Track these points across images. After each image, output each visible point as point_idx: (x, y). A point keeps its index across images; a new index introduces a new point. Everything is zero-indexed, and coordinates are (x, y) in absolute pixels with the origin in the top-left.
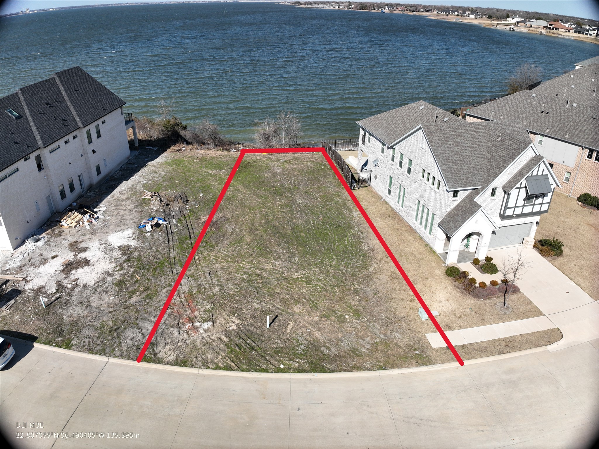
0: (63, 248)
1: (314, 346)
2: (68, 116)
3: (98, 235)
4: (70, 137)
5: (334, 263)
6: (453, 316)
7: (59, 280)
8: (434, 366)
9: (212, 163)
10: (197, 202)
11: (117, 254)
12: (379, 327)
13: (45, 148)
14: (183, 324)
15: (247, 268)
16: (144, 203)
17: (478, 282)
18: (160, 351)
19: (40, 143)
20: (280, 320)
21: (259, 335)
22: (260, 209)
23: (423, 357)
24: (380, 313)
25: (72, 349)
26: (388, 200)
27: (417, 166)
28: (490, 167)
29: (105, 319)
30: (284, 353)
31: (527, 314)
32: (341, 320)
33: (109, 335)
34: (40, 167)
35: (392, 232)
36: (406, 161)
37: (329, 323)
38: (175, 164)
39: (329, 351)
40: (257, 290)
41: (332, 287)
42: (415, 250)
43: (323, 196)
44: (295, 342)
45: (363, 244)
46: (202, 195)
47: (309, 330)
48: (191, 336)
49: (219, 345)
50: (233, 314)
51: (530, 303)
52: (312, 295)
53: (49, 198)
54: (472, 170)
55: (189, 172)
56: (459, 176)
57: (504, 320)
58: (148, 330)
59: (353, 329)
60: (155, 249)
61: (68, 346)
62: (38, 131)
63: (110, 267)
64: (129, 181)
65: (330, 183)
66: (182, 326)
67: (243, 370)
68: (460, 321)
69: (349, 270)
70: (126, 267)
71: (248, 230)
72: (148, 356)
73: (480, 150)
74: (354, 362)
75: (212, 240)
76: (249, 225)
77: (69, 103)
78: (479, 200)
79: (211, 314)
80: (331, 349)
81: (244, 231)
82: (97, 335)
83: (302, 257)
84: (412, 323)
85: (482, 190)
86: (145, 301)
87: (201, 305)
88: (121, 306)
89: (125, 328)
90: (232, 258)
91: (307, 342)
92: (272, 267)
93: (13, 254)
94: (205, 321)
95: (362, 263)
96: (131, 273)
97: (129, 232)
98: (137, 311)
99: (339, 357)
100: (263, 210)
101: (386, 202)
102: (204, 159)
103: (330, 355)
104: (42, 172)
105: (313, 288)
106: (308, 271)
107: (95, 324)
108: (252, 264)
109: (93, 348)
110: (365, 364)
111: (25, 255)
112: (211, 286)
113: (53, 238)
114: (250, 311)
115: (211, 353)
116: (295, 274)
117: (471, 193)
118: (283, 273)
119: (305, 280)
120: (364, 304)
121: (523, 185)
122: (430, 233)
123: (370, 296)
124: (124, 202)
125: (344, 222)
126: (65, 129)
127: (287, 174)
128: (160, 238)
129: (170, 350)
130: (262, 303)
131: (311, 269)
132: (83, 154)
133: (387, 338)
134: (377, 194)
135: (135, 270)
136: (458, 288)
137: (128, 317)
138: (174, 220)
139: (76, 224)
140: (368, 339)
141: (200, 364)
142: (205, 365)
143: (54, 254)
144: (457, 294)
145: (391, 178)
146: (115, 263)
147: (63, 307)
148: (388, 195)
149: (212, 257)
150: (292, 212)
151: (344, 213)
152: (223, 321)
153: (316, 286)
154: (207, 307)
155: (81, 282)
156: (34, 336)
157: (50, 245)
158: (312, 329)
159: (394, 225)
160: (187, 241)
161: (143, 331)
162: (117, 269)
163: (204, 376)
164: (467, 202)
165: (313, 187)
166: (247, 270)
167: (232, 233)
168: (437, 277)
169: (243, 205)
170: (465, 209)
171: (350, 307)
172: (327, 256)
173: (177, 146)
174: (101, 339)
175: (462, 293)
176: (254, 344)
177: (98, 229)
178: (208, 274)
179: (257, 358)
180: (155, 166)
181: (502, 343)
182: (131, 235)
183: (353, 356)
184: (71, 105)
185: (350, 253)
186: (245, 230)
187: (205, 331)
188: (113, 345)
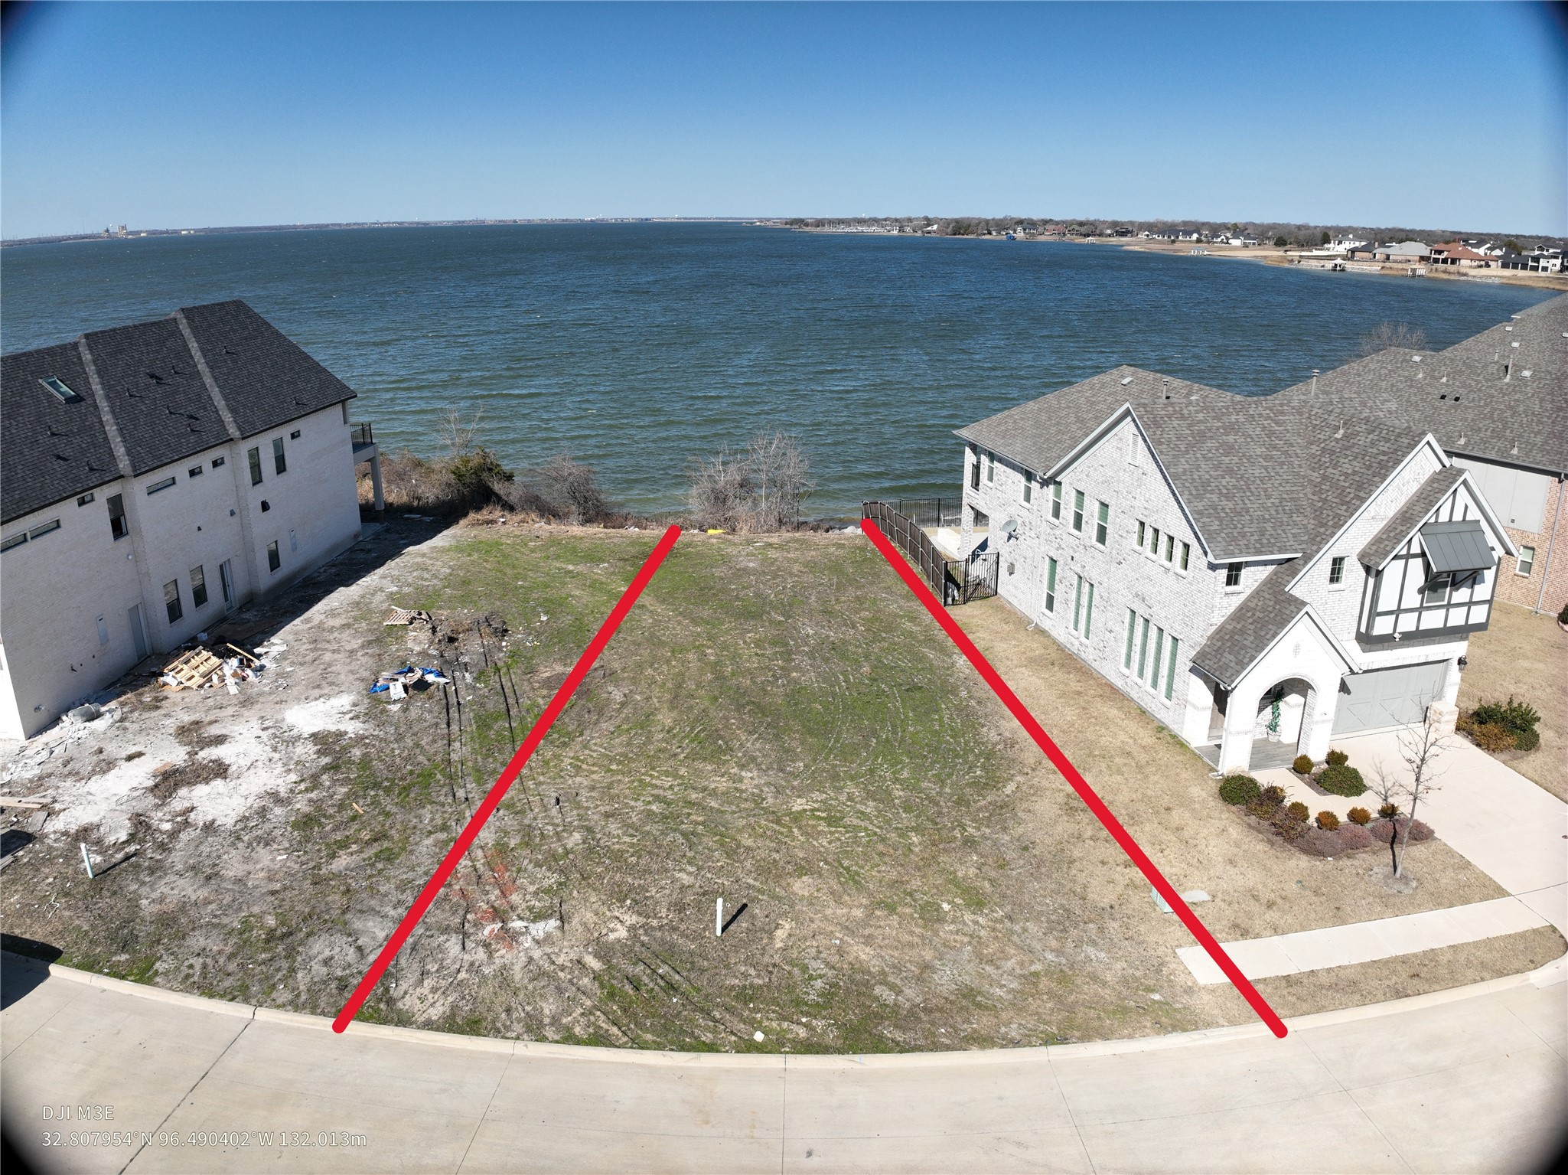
0: (160, 736)
1: (852, 982)
2: (205, 409)
3: (257, 707)
4: (205, 460)
5: (905, 774)
6: (1252, 902)
7: (140, 811)
8: (1208, 1032)
9: (575, 548)
10: (530, 634)
11: (306, 751)
12: (1040, 934)
13: (135, 476)
14: (477, 925)
15: (661, 788)
16: (389, 635)
17: (1313, 815)
18: (406, 993)
19: (124, 464)
20: (753, 917)
21: (691, 953)
22: (700, 650)
23: (1175, 1010)
24: (1041, 896)
25: (156, 985)
26: (1046, 625)
27: (1122, 516)
28: (1320, 504)
29: (256, 910)
30: (764, 1001)
31: (1461, 892)
32: (931, 915)
33: (264, 950)
34: (118, 529)
35: (1063, 700)
36: (1091, 511)
37: (895, 923)
38: (478, 550)
39: (897, 995)
40: (687, 840)
41: (902, 833)
42: (1131, 741)
43: (872, 620)
44: (796, 971)
45: (985, 730)
46: (544, 618)
47: (838, 942)
48: (497, 954)
49: (575, 980)
50: (619, 901)
51: (1466, 865)
52: (846, 852)
53: (137, 614)
54: (1273, 512)
55: (514, 567)
56: (1240, 526)
57: (1400, 911)
58: (374, 939)
59: (966, 939)
60: (409, 742)
61: (144, 975)
62: (122, 435)
63: (281, 781)
64: (353, 587)
65: (888, 590)
66: (471, 931)
67: (643, 1046)
68: (1272, 915)
69: (947, 790)
70: (328, 783)
71: (668, 696)
72: (371, 1007)
73: (1291, 464)
74: (972, 1023)
75: (567, 720)
76: (669, 685)
77: (208, 380)
78: (1298, 588)
79: (556, 901)
80: (902, 991)
81: (655, 700)
82: (228, 950)
83: (814, 760)
84: (1133, 922)
85: (1306, 563)
86: (372, 865)
87: (529, 876)
88: (305, 879)
89: (309, 935)
90: (620, 763)
91: (831, 973)
92: (730, 784)
93: (23, 749)
94: (538, 916)
95: (983, 774)
96: (339, 797)
97: (345, 701)
98: (348, 891)
99: (928, 1011)
100: (709, 651)
101: (1043, 632)
102: (554, 541)
103: (899, 1007)
104: (124, 541)
105: (847, 835)
106: (832, 794)
107: (225, 920)
108: (676, 776)
109: (215, 983)
110: (1003, 1029)
111: (57, 751)
112: (560, 829)
113: (136, 714)
114: (667, 892)
115: (551, 1000)
116: (795, 801)
117: (1275, 573)
118: (764, 799)
119: (824, 815)
120: (993, 874)
121: (1415, 549)
122: (1169, 696)
123: (1010, 855)
124: (336, 634)
125: (929, 679)
126: (193, 439)
127: (772, 571)
128: (426, 715)
129: (434, 990)
130: (702, 873)
131: (842, 788)
132: (237, 511)
133: (1064, 961)
134: (1015, 614)
135: (351, 789)
136: (1259, 832)
137: (323, 907)
138: (467, 675)
139: (202, 680)
140: (1010, 964)
141: (518, 1028)
142: (535, 1030)
143: (133, 750)
144: (1258, 846)
145: (1053, 561)
146: (296, 771)
147: (142, 877)
148: (1047, 612)
149: (567, 761)
150: (786, 657)
151: (928, 657)
152: (590, 917)
153: (856, 829)
154: (546, 883)
155: (198, 818)
156: (55, 948)
157: (125, 729)
158: (846, 938)
159: (1066, 684)
160: (500, 723)
161: (360, 942)
162: (302, 786)
163: (528, 1062)
164: (1267, 596)
165: (843, 599)
166: (661, 792)
167: (623, 704)
168: (1197, 806)
169: (653, 641)
170: (1261, 615)
171: (954, 881)
172: (884, 757)
173: (485, 512)
174: (239, 960)
175: (1272, 843)
176: (677, 977)
177: (261, 694)
178: (553, 801)
179: (685, 1013)
180: (423, 555)
181: (1399, 968)
182: (348, 708)
183: (967, 1009)
184: (214, 384)
185: (949, 750)
186: (658, 697)
187: (537, 942)
188: (273, 976)
